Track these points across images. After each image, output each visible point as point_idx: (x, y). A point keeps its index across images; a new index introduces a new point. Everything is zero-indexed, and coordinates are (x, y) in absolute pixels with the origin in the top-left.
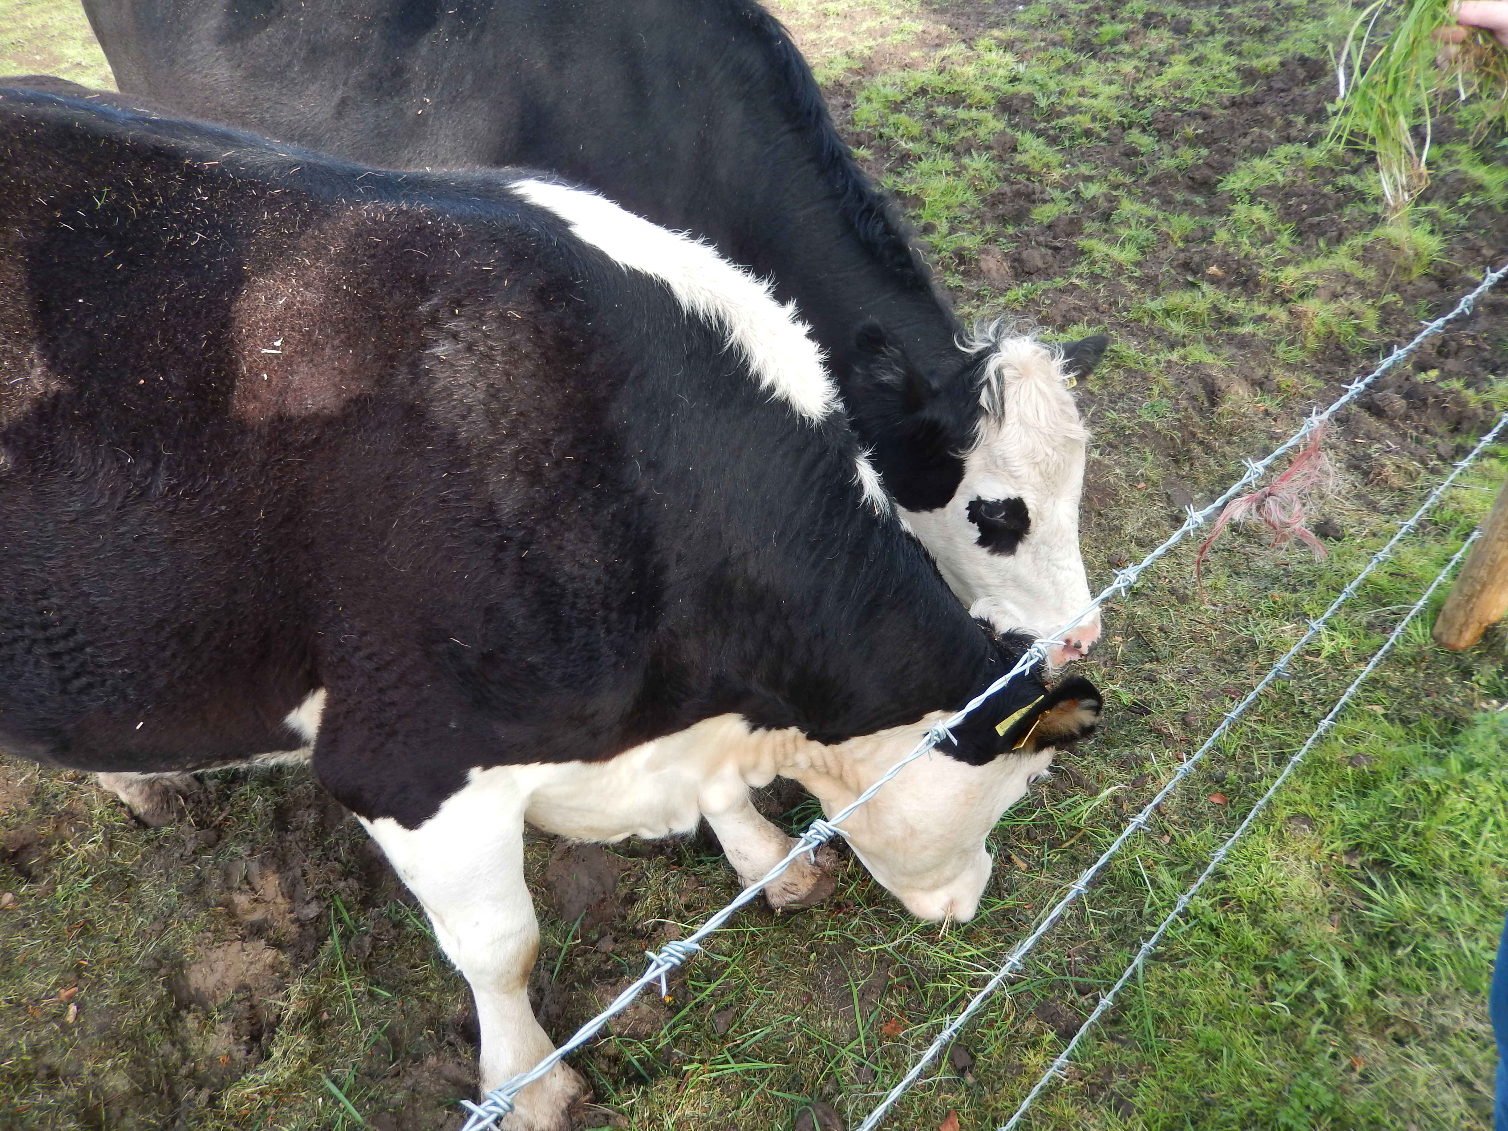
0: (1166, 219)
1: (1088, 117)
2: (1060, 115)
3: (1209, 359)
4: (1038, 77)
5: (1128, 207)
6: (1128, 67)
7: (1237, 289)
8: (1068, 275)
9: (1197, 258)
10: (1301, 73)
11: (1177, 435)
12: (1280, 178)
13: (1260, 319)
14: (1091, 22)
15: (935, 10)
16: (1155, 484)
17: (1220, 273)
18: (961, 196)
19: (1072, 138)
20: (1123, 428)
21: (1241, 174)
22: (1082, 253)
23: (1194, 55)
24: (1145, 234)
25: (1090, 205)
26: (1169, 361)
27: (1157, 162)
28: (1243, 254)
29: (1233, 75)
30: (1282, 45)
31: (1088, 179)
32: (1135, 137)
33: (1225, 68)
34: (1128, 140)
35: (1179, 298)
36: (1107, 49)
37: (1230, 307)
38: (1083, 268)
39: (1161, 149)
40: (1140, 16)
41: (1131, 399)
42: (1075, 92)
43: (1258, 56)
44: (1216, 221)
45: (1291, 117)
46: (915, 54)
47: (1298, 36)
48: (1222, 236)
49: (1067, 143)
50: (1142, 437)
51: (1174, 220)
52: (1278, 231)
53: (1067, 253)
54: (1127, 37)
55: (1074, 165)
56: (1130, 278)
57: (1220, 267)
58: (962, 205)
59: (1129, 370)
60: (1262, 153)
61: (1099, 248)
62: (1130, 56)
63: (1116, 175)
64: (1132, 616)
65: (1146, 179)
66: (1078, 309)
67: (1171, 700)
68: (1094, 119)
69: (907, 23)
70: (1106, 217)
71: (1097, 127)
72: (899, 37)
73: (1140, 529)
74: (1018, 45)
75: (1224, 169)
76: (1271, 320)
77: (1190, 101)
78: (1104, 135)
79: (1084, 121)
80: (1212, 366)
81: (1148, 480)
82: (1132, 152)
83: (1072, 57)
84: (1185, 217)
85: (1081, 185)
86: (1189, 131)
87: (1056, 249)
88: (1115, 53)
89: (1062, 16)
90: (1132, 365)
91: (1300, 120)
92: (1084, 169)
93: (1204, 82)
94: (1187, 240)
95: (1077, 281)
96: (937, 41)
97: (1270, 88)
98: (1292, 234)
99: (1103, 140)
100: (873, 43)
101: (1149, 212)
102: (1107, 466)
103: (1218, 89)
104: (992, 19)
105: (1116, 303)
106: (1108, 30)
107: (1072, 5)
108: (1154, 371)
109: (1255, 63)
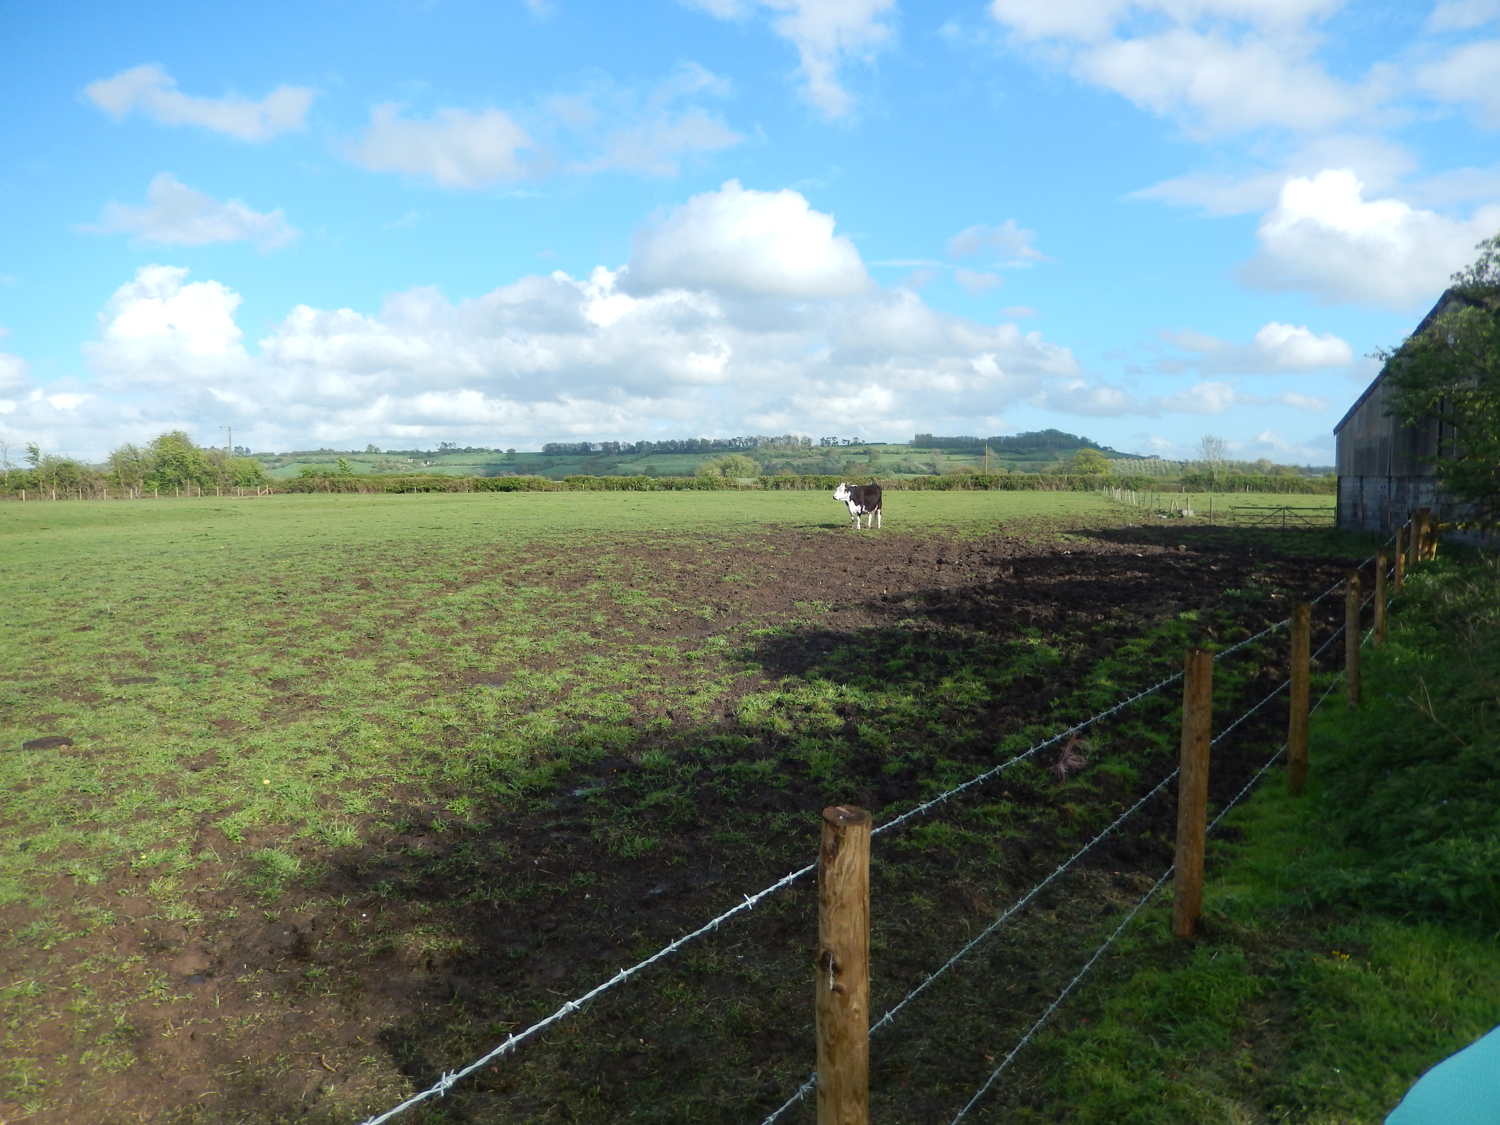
0: (969, 768)
1: (898, 715)
2: (880, 714)
3: (1019, 836)
4: (857, 692)
5: (942, 763)
6: (914, 685)
7: (1024, 801)
9: (994, 789)
10: (1028, 686)
11: (1012, 871)
13: (1042, 815)
14: (880, 660)
16: (1006, 896)
17: (1011, 796)
18: (831, 762)
19: (891, 728)
20: (980, 869)
21: (1006, 742)
22: (923, 787)
23: (955, 677)
25: (917, 763)
26: (995, 838)
27: (952, 739)
28: (1022, 784)
29: (984, 688)
30: (1012, 670)
31: (911, 749)
32: (932, 725)
34: (929, 727)
35: (990, 808)
36: (896, 675)
37: (1023, 811)
39: (951, 732)
40: (912, 655)
42: (884, 701)
43: (998, 677)
45: (1029, 711)
46: (765, 681)
47: (1019, 664)
54: (907, 667)
57: (1009, 792)
58: (835, 766)
59: (973, 845)
61: (932, 783)
62: (913, 679)
63: (928, 747)
65: (947, 749)
68: (903, 715)
70: (930, 768)
71: (907, 720)
74: (834, 675)
75: (996, 741)
76: (1049, 815)
77: (961, 703)
78: (912, 725)
79: (895, 718)
80: (1022, 839)
81: (1002, 893)
82: (933, 734)
83: (874, 681)
85: (907, 753)
86: (967, 720)
87: (905, 788)
88: (902, 677)
89: (858, 657)
90: (974, 841)
91: (1035, 712)
92: (906, 744)
93: (967, 693)
96: (776, 674)
97: (1010, 695)
98: (1048, 774)
99: (912, 728)
101: (956, 764)
103: (977, 697)
104: (809, 659)
105: (953, 813)
106: (894, 663)
107: (862, 650)
108: (988, 843)
109: (996, 681)
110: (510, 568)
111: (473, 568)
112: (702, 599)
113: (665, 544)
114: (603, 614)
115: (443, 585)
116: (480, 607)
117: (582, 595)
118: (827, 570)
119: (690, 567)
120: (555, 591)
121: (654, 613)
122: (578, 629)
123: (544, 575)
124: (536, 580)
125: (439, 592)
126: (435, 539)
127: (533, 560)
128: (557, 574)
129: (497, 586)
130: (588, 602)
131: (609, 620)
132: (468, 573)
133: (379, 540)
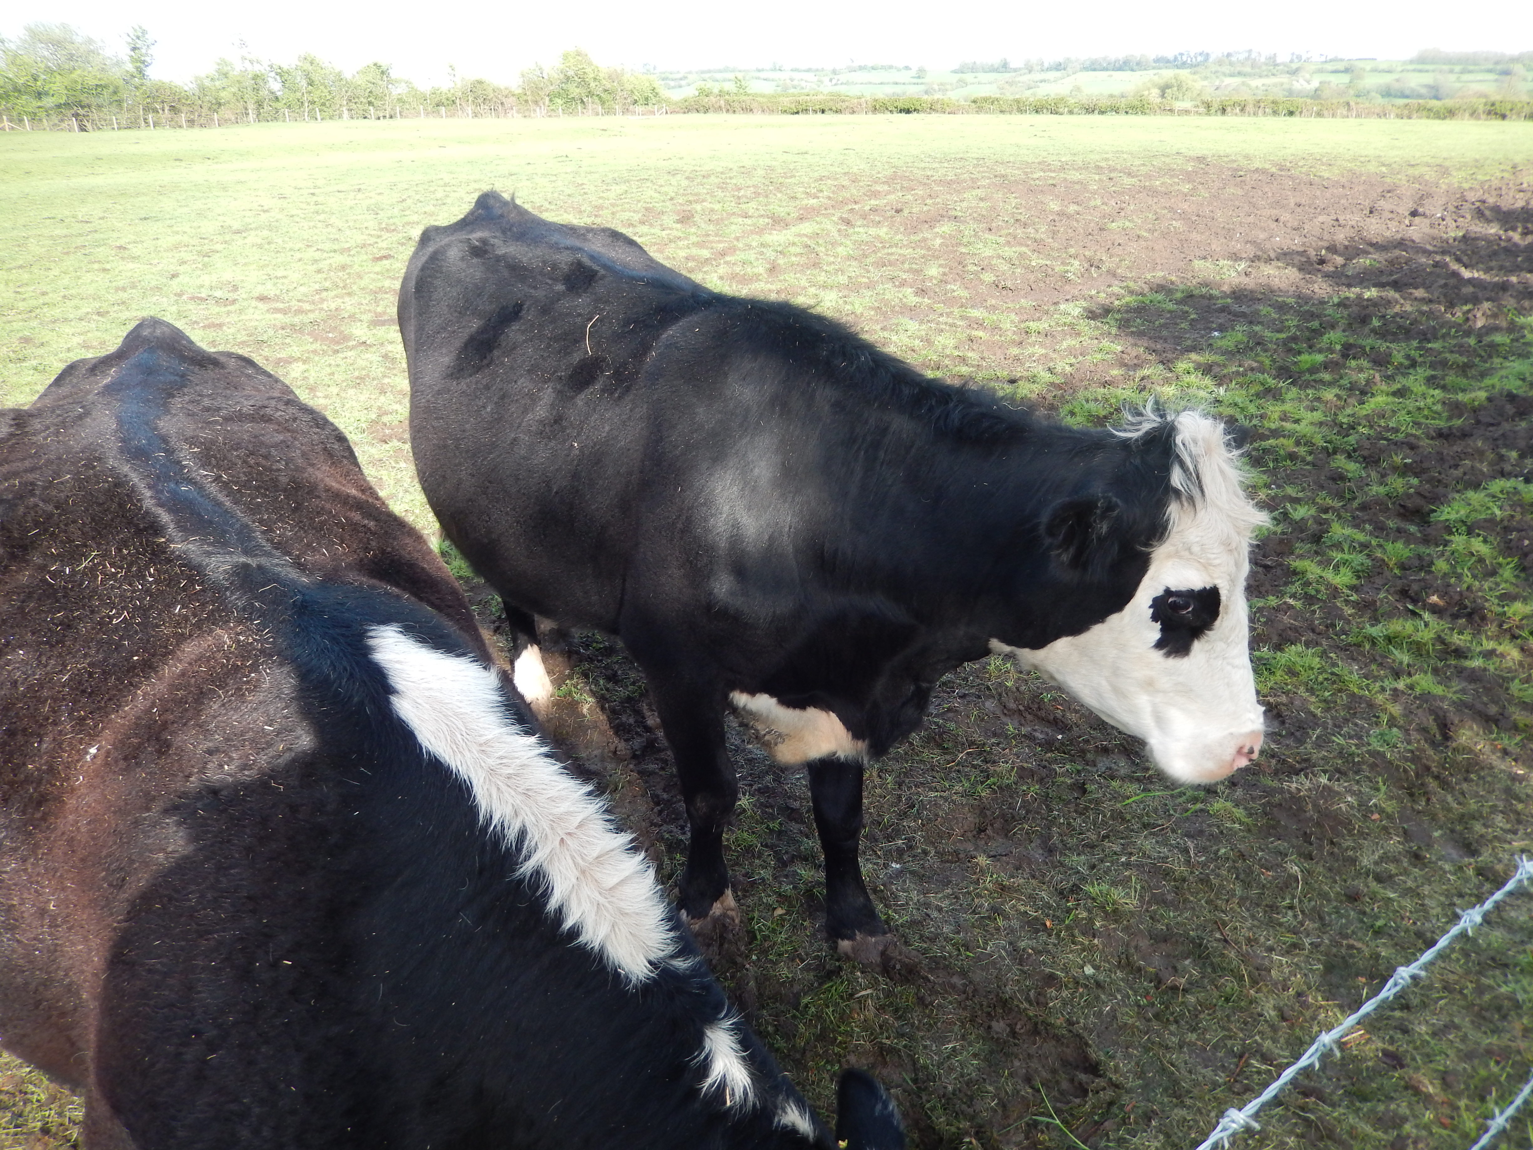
0: (1380, 546)
1: (1292, 441)
2: (1263, 437)
3: (1439, 690)
4: (1239, 400)
5: (1339, 531)
6: (1329, 395)
7: (1462, 621)
8: (1280, 594)
9: (1415, 587)
10: (1510, 409)
11: (1411, 767)
12: (1498, 512)
13: (1489, 654)
14: (1289, 351)
15: (1132, 332)
16: (1389, 817)
17: (1441, 603)
19: (1276, 460)
20: (1352, 755)
21: (1456, 505)
22: (1295, 573)
23: (1396, 386)
24: (1359, 559)
25: (1299, 526)
26: (1395, 690)
27: (1366, 489)
28: (1465, 586)
29: (1438, 407)
30: (1488, 381)
31: (1296, 501)
32: (1341, 462)
33: (1429, 401)
34: (1333, 465)
35: (1400, 626)
36: (1307, 376)
37: (1458, 640)
38: (1296, 587)
39: (1369, 476)
40: (1338, 347)
41: (1356, 725)
42: (1276, 416)
43: (1464, 390)
44: (1431, 550)
45: (1503, 451)
46: (1115, 372)
47: (1503, 373)
48: (1441, 565)
49: (1271, 465)
50: (1373, 766)
51: (1389, 547)
52: (1500, 565)
53: (1279, 572)
54: (1326, 366)
55: (1279, 487)
56: (1347, 602)
57: (1440, 597)
59: (1353, 695)
60: (1476, 486)
61: (1312, 569)
62: (1330, 384)
63: (1325, 499)
64: (1377, 957)
65: (1355, 504)
66: (1295, 629)
67: (1428, 1055)
68: (1298, 443)
69: (1105, 343)
70: (1317, 539)
71: (1302, 451)
72: (1099, 356)
73: (1376, 863)
74: (1216, 369)
75: (1437, 499)
76: (1502, 656)
77: (1396, 430)
78: (1309, 458)
79: (1288, 444)
80: (1443, 698)
81: (1381, 811)
82: (1339, 477)
83: (1271, 382)
84: (1400, 545)
85: (1288, 505)
86: (1398, 459)
87: (1267, 567)
88: (1315, 381)
89: (1258, 344)
90: (1356, 690)
91: (1514, 454)
92: (1290, 491)
93: (1409, 413)
94: (1403, 567)
95: (1291, 601)
96: (1136, 361)
97: (1478, 422)
98: (1516, 568)
99: (1308, 464)
100: (1073, 361)
101: (1361, 537)
102: (1338, 793)
103: (1423, 420)
104: (1189, 342)
105: (1333, 625)
106: (1306, 359)
107: (1267, 334)
108: (1380, 698)
109: (1460, 397)
110: (856, 203)
111: (813, 202)
112: (1072, 251)
113: (1054, 178)
114: (940, 266)
115: (770, 221)
116: (798, 250)
117: (925, 240)
118: (1251, 219)
119: (1073, 208)
120: (896, 233)
121: (1004, 267)
122: (903, 283)
123: (889, 214)
124: (877, 219)
125: (762, 230)
126: (791, 167)
127: (888, 193)
128: (906, 212)
129: (830, 225)
130: (929, 249)
131: (944, 274)
132: (806, 208)
133: (731, 166)
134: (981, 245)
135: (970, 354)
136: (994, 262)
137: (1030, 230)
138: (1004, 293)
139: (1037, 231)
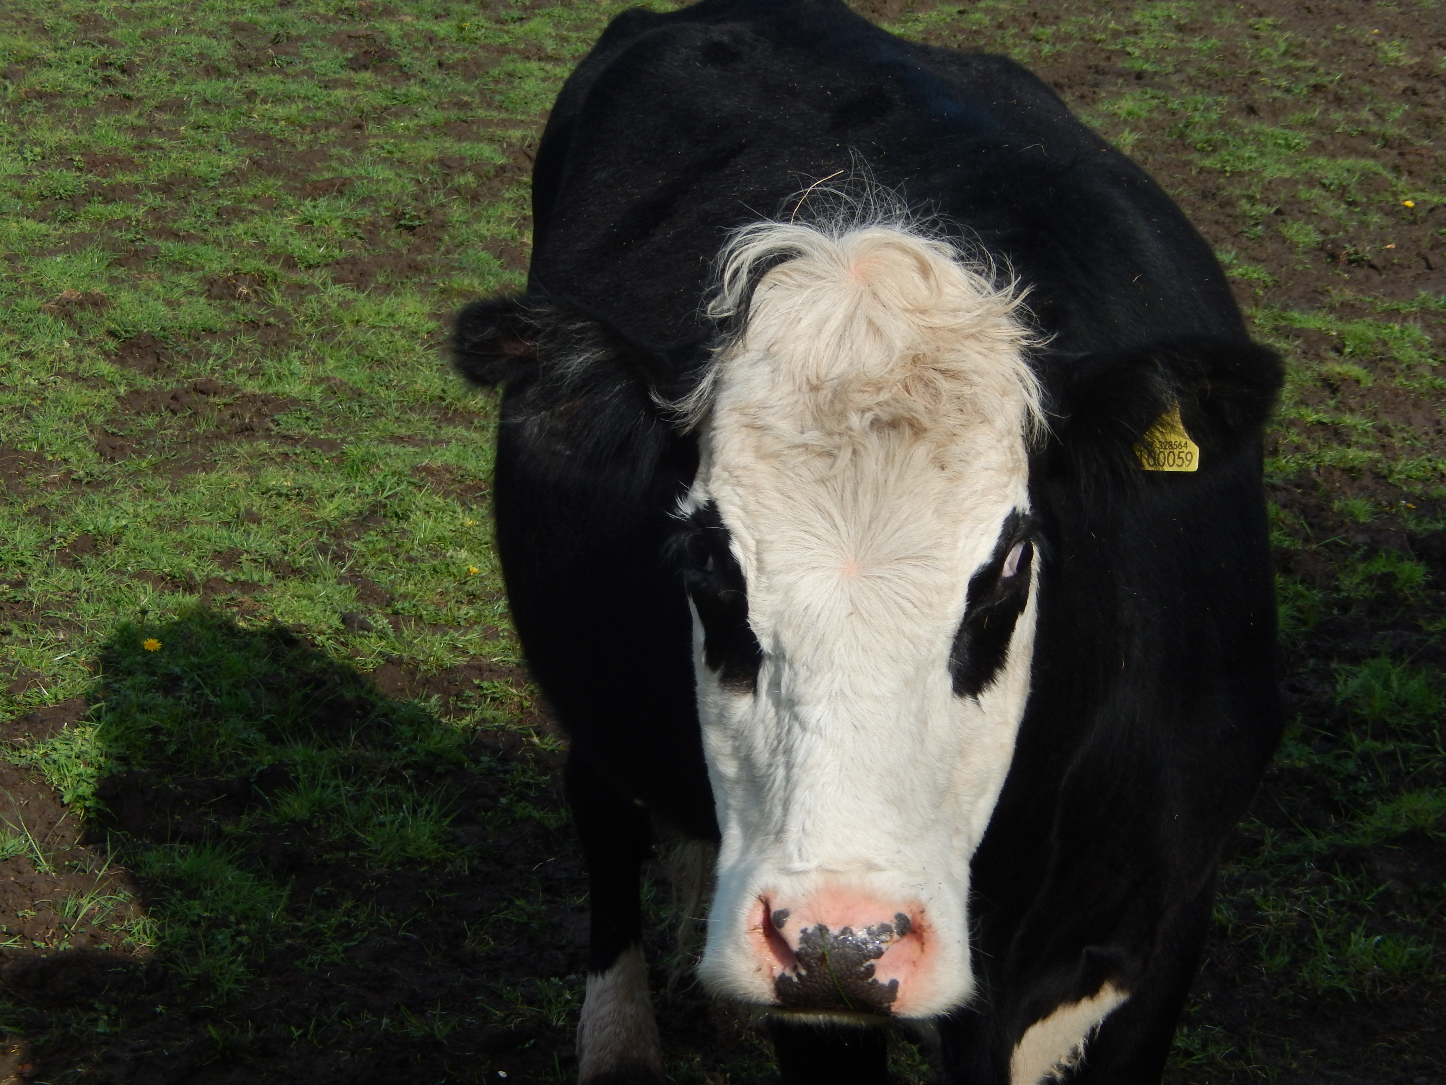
134: (1249, 151)
135: (1348, 419)
136: (1304, 193)
137: (1365, 114)
138: (1360, 274)
139: (1380, 116)
